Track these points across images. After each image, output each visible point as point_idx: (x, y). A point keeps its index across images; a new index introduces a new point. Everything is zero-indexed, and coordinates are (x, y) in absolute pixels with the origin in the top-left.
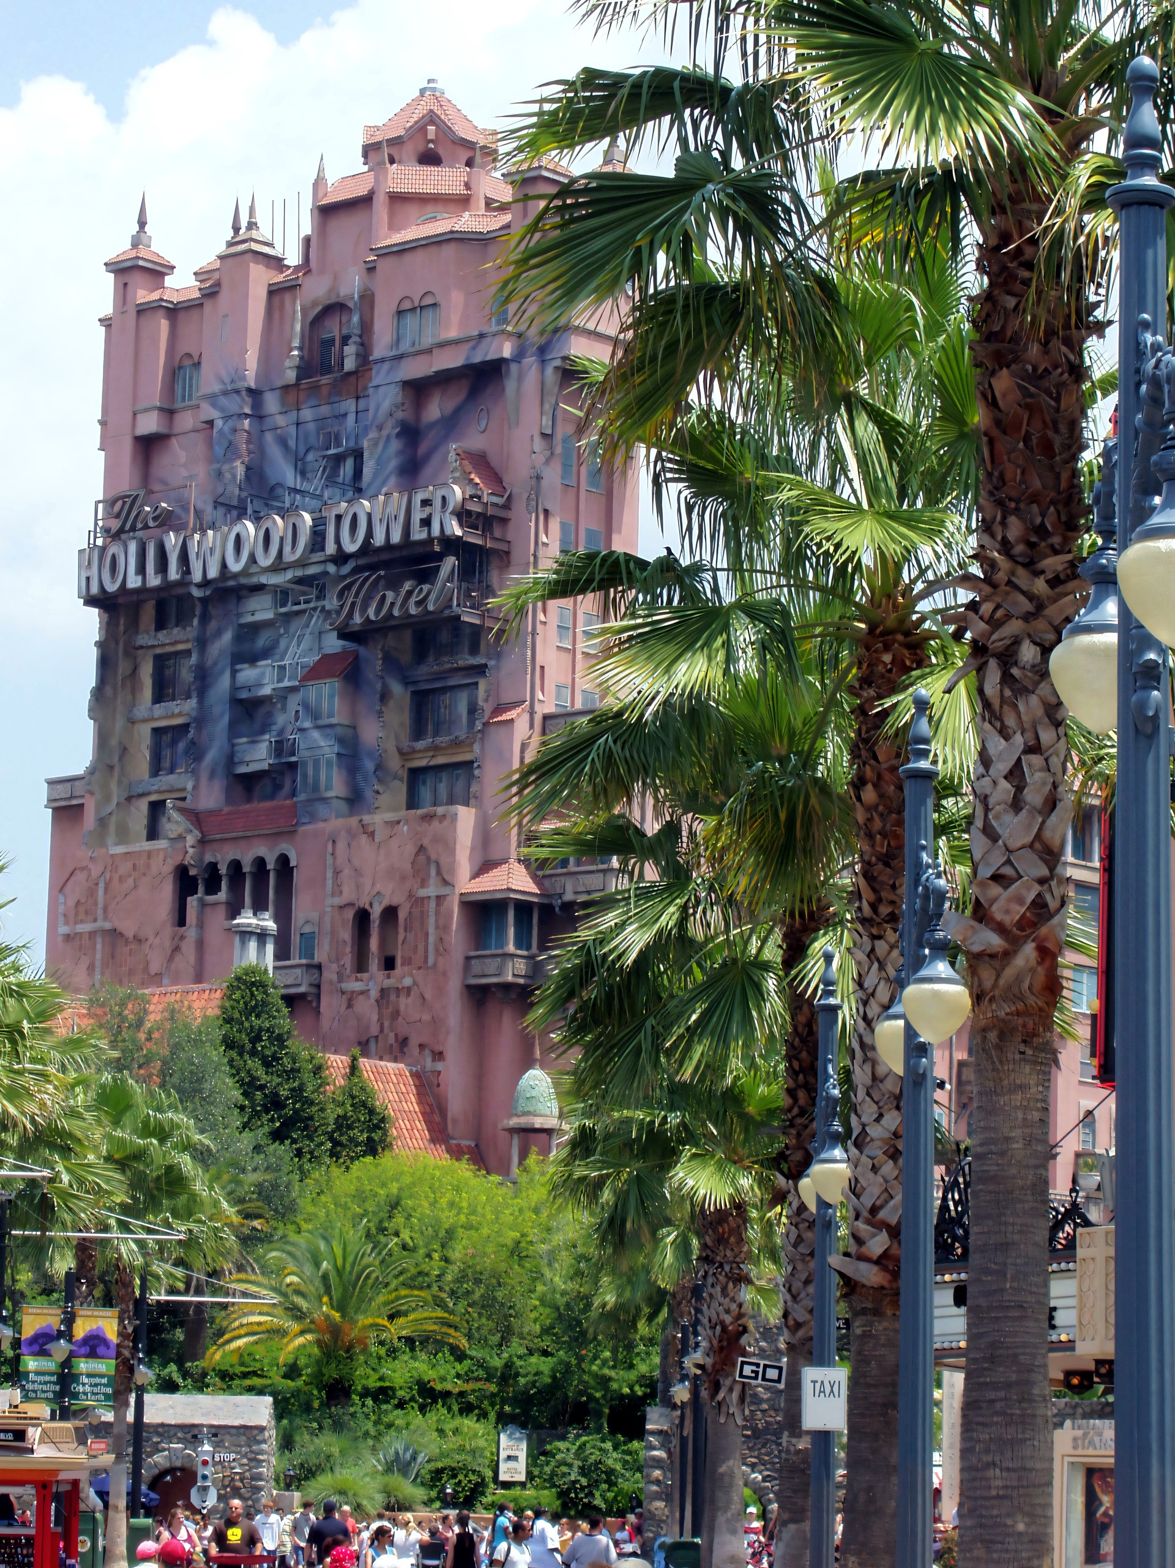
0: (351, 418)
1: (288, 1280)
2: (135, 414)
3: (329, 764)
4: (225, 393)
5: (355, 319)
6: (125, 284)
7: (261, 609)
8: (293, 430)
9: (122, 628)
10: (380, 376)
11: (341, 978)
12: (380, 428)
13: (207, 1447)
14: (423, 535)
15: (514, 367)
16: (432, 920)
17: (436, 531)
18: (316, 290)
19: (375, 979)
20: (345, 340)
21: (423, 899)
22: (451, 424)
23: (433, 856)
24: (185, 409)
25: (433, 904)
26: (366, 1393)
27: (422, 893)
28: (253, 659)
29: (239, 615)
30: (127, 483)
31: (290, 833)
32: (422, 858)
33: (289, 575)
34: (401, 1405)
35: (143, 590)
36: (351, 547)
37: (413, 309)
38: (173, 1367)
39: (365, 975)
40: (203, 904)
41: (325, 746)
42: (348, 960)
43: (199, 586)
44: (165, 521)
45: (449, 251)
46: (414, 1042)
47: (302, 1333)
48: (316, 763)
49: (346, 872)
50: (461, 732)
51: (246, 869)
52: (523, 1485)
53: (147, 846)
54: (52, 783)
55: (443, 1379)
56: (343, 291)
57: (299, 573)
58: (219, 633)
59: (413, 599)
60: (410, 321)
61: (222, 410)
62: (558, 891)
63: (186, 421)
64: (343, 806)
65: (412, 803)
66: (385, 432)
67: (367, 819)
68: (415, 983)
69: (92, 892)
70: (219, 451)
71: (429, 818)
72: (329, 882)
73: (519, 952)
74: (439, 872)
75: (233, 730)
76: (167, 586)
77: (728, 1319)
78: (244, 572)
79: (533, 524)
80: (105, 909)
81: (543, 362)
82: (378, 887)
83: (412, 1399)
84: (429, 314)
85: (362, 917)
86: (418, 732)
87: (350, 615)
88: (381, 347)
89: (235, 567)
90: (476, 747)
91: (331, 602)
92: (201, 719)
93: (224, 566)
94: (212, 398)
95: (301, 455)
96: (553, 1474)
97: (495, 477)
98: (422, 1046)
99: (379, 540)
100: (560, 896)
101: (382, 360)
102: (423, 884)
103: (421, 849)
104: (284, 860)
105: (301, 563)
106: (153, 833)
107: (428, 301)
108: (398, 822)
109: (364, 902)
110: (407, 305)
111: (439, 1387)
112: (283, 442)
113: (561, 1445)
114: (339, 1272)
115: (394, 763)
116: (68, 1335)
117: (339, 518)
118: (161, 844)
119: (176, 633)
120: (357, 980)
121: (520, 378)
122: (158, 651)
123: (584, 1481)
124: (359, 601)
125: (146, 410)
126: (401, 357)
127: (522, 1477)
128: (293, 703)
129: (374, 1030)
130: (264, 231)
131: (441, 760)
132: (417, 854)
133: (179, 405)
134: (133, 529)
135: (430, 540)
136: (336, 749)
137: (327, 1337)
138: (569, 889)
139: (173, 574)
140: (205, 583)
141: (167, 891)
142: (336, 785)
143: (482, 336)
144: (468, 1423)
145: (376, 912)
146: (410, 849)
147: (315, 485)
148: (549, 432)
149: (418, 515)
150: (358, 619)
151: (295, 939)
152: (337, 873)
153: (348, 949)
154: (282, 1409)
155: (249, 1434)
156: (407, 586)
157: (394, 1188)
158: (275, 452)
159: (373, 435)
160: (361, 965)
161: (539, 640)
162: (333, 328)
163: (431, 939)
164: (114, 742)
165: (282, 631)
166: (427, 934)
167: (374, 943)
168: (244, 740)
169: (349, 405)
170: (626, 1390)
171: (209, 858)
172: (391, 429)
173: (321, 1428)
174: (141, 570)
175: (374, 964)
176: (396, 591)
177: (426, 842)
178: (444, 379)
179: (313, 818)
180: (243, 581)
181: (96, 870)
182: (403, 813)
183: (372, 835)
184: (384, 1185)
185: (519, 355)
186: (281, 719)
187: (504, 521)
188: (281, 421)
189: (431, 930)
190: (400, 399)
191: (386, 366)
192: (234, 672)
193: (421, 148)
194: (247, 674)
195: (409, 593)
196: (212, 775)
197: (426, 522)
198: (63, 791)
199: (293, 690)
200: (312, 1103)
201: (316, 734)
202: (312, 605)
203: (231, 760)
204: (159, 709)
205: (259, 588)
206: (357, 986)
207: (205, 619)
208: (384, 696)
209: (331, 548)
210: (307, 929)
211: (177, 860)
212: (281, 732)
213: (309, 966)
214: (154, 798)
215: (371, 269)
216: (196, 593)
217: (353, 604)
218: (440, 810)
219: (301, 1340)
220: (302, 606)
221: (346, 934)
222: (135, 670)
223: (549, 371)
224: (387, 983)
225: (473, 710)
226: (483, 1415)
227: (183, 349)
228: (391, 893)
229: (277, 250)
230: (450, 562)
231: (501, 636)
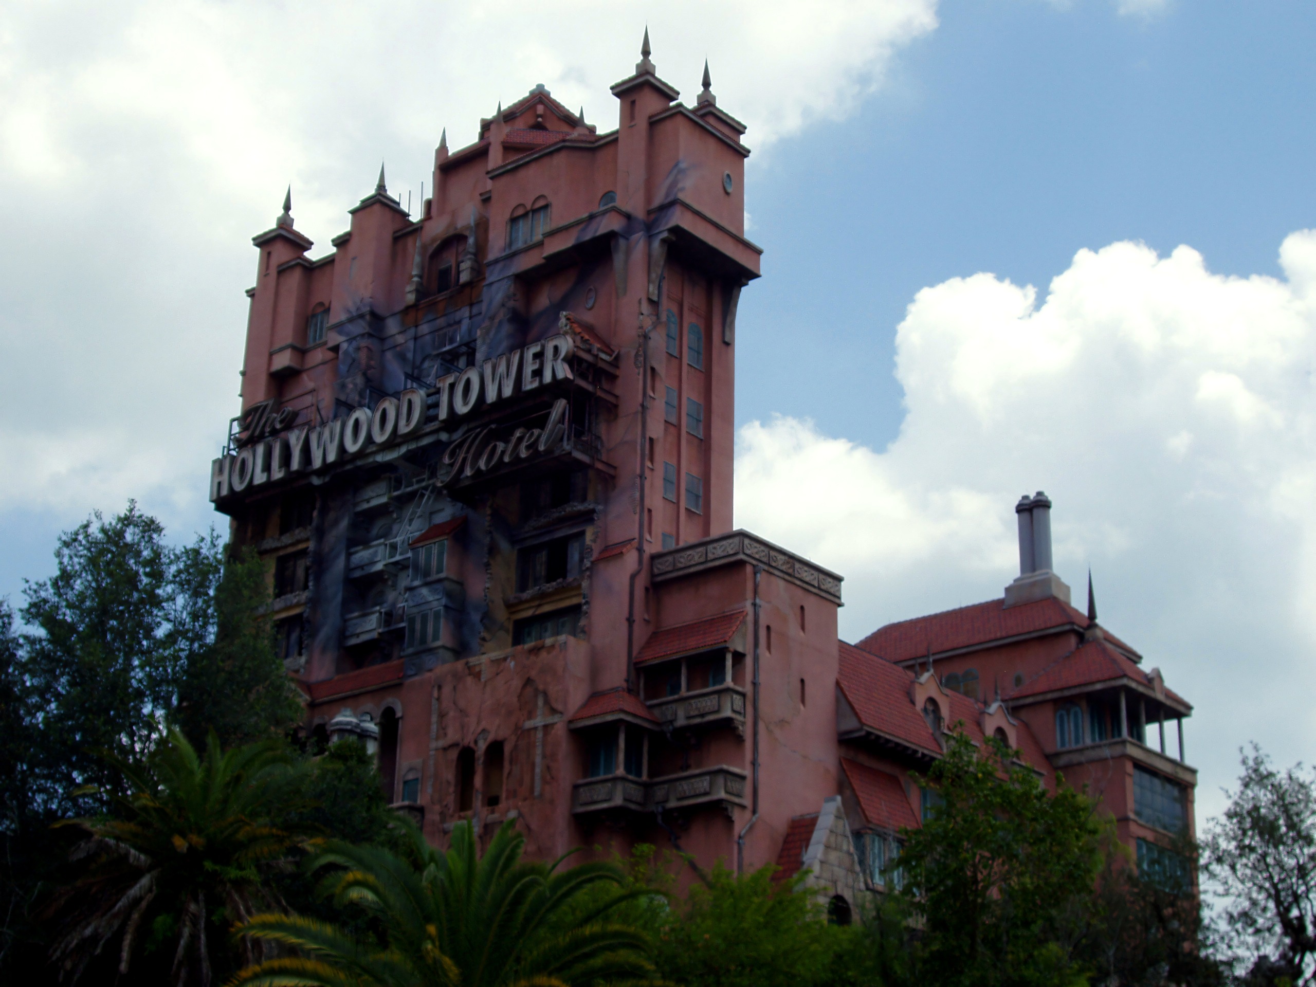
0: (465, 323)
2: (271, 355)
3: (437, 615)
4: (351, 320)
5: (471, 241)
6: (269, 254)
7: (375, 494)
8: (411, 344)
9: (249, 534)
10: (492, 276)
11: (443, 816)
12: (492, 318)
14: (536, 384)
15: (622, 242)
16: (539, 751)
17: (547, 379)
18: (437, 230)
19: (479, 815)
20: (461, 261)
21: (529, 730)
22: (561, 306)
23: (541, 687)
24: (315, 348)
25: (540, 735)
27: (529, 724)
28: (366, 544)
29: (355, 505)
31: (399, 686)
32: (529, 690)
33: (403, 449)
35: (269, 485)
36: (462, 409)
37: (525, 215)
39: (469, 813)
41: (432, 599)
42: (451, 800)
43: (319, 473)
44: (291, 423)
45: (560, 159)
48: (424, 615)
49: (452, 714)
50: (571, 581)
56: (460, 224)
57: (413, 446)
58: (336, 522)
59: (524, 444)
60: (523, 224)
61: (347, 334)
62: (669, 718)
63: (318, 356)
64: (448, 655)
65: (517, 641)
66: (497, 321)
67: (473, 660)
68: (520, 815)
70: (343, 368)
71: (535, 651)
72: (434, 727)
73: (631, 777)
74: (547, 702)
75: (346, 606)
76: (291, 477)
78: (360, 454)
79: (641, 377)
81: (650, 237)
82: (484, 724)
84: (541, 215)
85: (466, 756)
86: (523, 587)
87: (461, 470)
88: (494, 251)
89: (353, 448)
90: (585, 592)
92: (316, 605)
93: (342, 449)
94: (339, 327)
95: (418, 363)
97: (602, 343)
99: (491, 396)
100: (671, 722)
101: (496, 261)
102: (530, 715)
103: (528, 682)
104: (388, 716)
105: (414, 435)
107: (541, 203)
108: (505, 659)
109: (468, 740)
110: (520, 212)
112: (402, 357)
115: (501, 614)
117: (452, 387)
119: (299, 533)
120: (460, 818)
121: (628, 253)
122: (281, 553)
124: (470, 456)
125: (281, 350)
126: (513, 255)
131: (547, 608)
132: (525, 686)
133: (311, 344)
134: (262, 435)
135: (543, 388)
136: (444, 601)
138: (681, 714)
139: (295, 465)
140: (326, 468)
142: (445, 638)
143: (592, 217)
145: (481, 749)
146: (517, 683)
148: (655, 298)
149: (529, 368)
151: (399, 788)
152: (442, 716)
153: (452, 789)
156: (518, 434)
158: (394, 365)
159: (485, 328)
160: (464, 803)
161: (647, 485)
162: (449, 259)
163: (538, 770)
165: (395, 516)
166: (533, 765)
167: (478, 781)
168: (356, 614)
169: (465, 312)
172: (502, 315)
174: (267, 468)
175: (478, 802)
176: (507, 441)
177: (533, 674)
179: (420, 670)
180: (359, 463)
182: (509, 650)
183: (478, 676)
185: (627, 229)
186: (391, 596)
187: (613, 378)
188: (400, 339)
189: (538, 760)
190: (512, 289)
191: (499, 266)
193: (531, 121)
194: (362, 555)
195: (520, 440)
196: (324, 650)
197: (538, 373)
199: (405, 562)
201: (425, 591)
202: (424, 484)
203: (342, 634)
204: (279, 604)
205: (376, 469)
206: (460, 824)
207: (324, 513)
208: (493, 550)
209: (443, 414)
210: (410, 776)
212: (392, 603)
213: (411, 808)
215: (487, 199)
216: (316, 481)
217: (464, 460)
218: (548, 642)
220: (415, 487)
221: (450, 775)
223: (656, 244)
224: (491, 818)
227: (316, 299)
228: (497, 728)
229: (404, 207)
230: (560, 406)
231: (609, 480)
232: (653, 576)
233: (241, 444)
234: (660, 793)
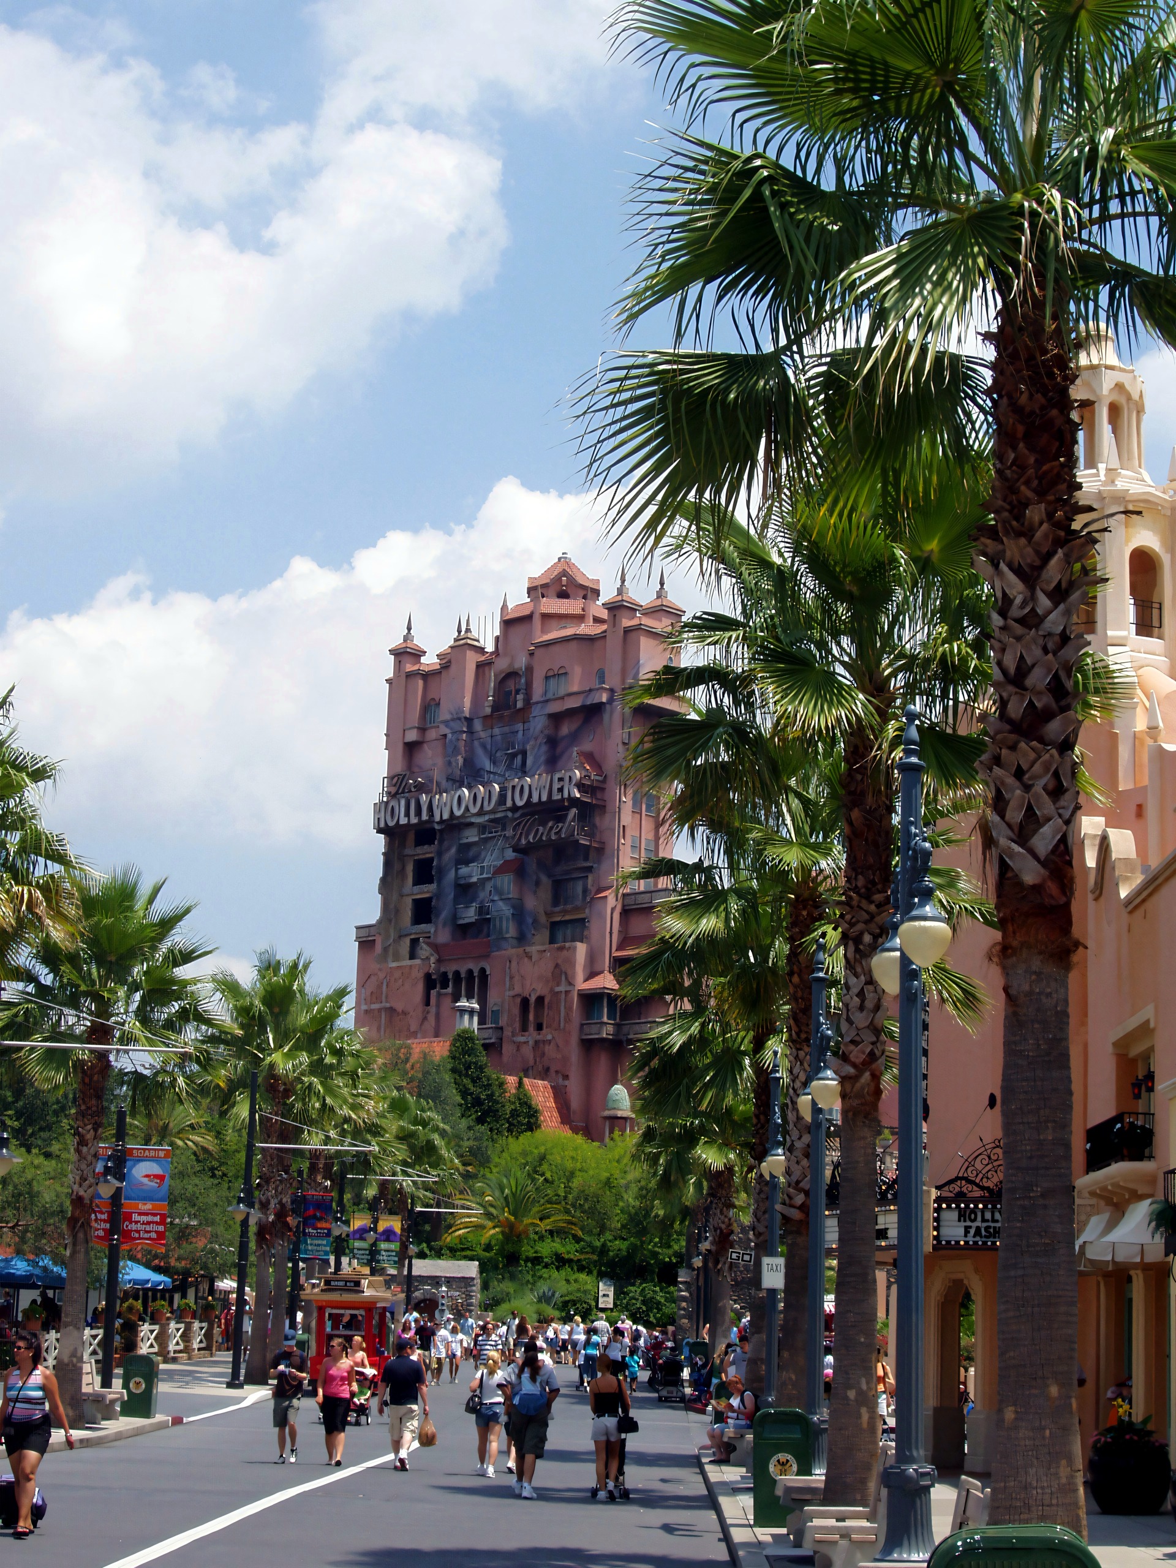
0: (521, 733)
1: (487, 1198)
2: (404, 731)
3: (508, 920)
4: (453, 720)
5: (523, 680)
6: (400, 661)
7: (471, 836)
8: (489, 739)
9: (396, 845)
10: (536, 711)
11: (514, 1034)
12: (536, 739)
13: (444, 1288)
14: (559, 797)
15: (608, 706)
16: (563, 1004)
17: (566, 795)
18: (502, 664)
19: (532, 1036)
20: (517, 692)
21: (558, 992)
22: (574, 737)
23: (563, 970)
24: (431, 728)
25: (563, 996)
26: (527, 1260)
27: (557, 989)
28: (467, 863)
29: (460, 839)
30: (399, 768)
31: (486, 956)
32: (557, 970)
33: (487, 818)
34: (546, 1266)
35: (408, 825)
36: (520, 803)
37: (554, 676)
38: (425, 1245)
39: (526, 1033)
40: (439, 995)
41: (504, 909)
42: (517, 1025)
43: (438, 823)
44: (420, 788)
45: (573, 645)
46: (552, 1070)
47: (494, 1227)
48: (501, 919)
49: (517, 977)
50: (579, 903)
51: (463, 975)
52: (611, 1310)
53: (409, 962)
54: (358, 928)
55: (569, 1253)
56: (517, 666)
57: (492, 817)
58: (449, 849)
59: (554, 831)
60: (552, 682)
61: (451, 729)
63: (432, 734)
64: (514, 942)
65: (552, 941)
66: (539, 742)
67: (528, 949)
68: (553, 1038)
69: (380, 986)
70: (450, 750)
71: (561, 949)
72: (508, 983)
73: (610, 1022)
74: (566, 978)
75: (456, 901)
76: (421, 822)
77: (723, 1226)
78: (462, 816)
79: (618, 791)
80: (387, 997)
81: (624, 705)
82: (534, 986)
83: (552, 1263)
84: (563, 678)
85: (525, 1003)
86: (556, 901)
87: (520, 839)
88: (537, 695)
89: (458, 813)
90: (587, 911)
91: (509, 832)
92: (439, 895)
93: (452, 812)
94: (446, 723)
95: (494, 753)
96: (628, 1304)
97: (597, 765)
98: (557, 1072)
99: (535, 799)
101: (537, 703)
102: (558, 985)
103: (557, 966)
104: (483, 971)
105: (493, 812)
106: (412, 956)
107: (562, 671)
108: (545, 951)
109: (526, 994)
110: (551, 673)
111: (566, 1257)
112: (484, 746)
113: (632, 1288)
114: (514, 1195)
115: (543, 919)
116: (375, 1230)
117: (514, 787)
118: (417, 962)
119: (426, 848)
120: (522, 1036)
121: (611, 713)
122: (417, 858)
123: (644, 1308)
124: (524, 832)
125: (411, 729)
126: (547, 701)
127: (611, 1306)
128: (489, 886)
129: (531, 1063)
130: (474, 634)
131: (567, 918)
132: (555, 968)
133: (428, 726)
134: (403, 792)
135: (563, 799)
136: (511, 911)
137: (507, 1230)
139: (425, 817)
140: (442, 821)
141: (420, 987)
142: (511, 931)
143: (590, 690)
144: (582, 1277)
145: (533, 999)
146: (551, 966)
147: (500, 769)
148: (627, 741)
149: (556, 786)
150: (523, 842)
151: (489, 1014)
152: (511, 978)
153: (517, 1019)
154: (482, 1269)
155: (466, 1281)
156: (550, 824)
157: (542, 1149)
158: (479, 751)
159: (532, 743)
160: (524, 1028)
161: (621, 853)
162: (511, 685)
163: (562, 1014)
164: (392, 906)
165: (483, 847)
166: (560, 1011)
167: (531, 1017)
168: (462, 906)
169: (520, 726)
170: (667, 1259)
171: (443, 970)
172: (542, 739)
173: (503, 1278)
174: (407, 814)
175: (531, 1028)
176: (544, 827)
177: (559, 962)
178: (570, 713)
179: (499, 949)
180: (462, 821)
181: (381, 975)
182: (547, 946)
183: (530, 958)
184: (536, 1148)
185: (611, 700)
186: (482, 895)
187: (603, 789)
188: (483, 735)
189: (562, 1010)
190: (547, 724)
191: (539, 706)
192: (457, 870)
193: (559, 589)
194: (464, 870)
195: (551, 828)
196: (444, 925)
197: (561, 790)
198: (364, 933)
199: (489, 879)
200: (497, 1102)
201: (501, 903)
202: (499, 834)
203: (455, 917)
204: (417, 889)
205: (471, 824)
206: (522, 1039)
207: (441, 842)
208: (538, 883)
209: (509, 803)
210: (495, 1009)
211: (426, 970)
212: (482, 902)
213: (496, 1028)
214: (413, 937)
215: (532, 654)
216: (437, 827)
217: (521, 834)
218: (567, 944)
219: (492, 1232)
220: (494, 834)
221: (516, 1011)
222: (403, 868)
223: (627, 709)
224: (539, 1037)
225: (585, 891)
226: (590, 1273)
227: (430, 696)
228: (540, 989)
229: (482, 644)
230: (574, 811)
231: (601, 851)
232: (624, 906)
233: (392, 795)
234: (625, 1029)
